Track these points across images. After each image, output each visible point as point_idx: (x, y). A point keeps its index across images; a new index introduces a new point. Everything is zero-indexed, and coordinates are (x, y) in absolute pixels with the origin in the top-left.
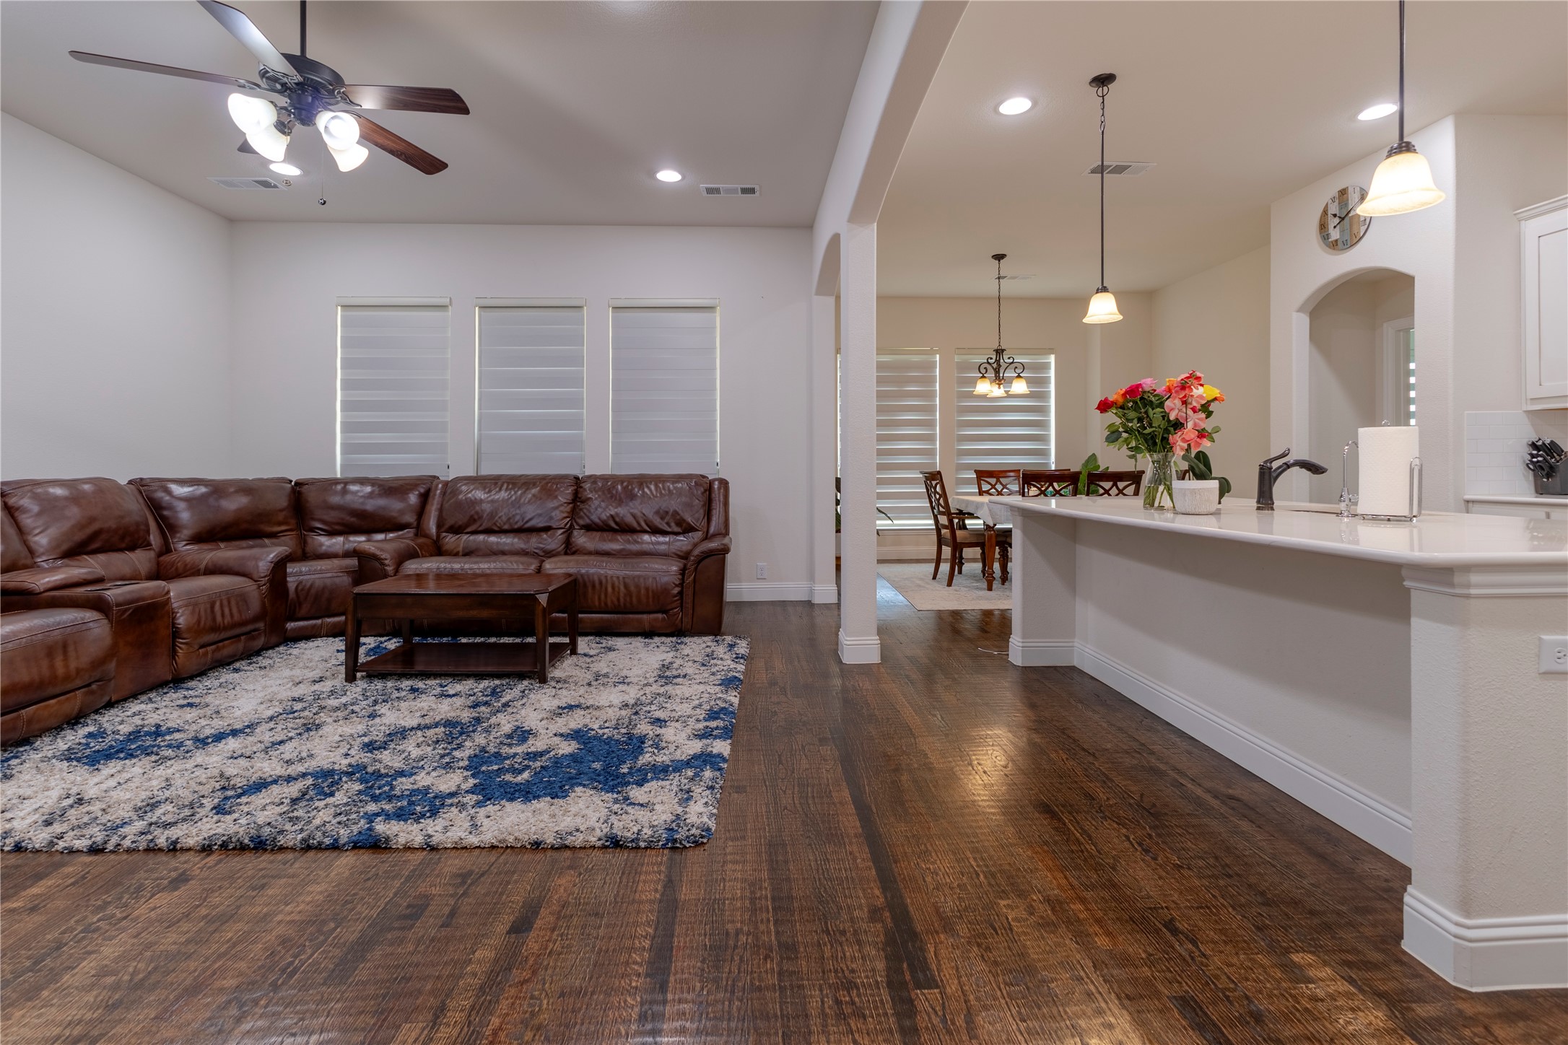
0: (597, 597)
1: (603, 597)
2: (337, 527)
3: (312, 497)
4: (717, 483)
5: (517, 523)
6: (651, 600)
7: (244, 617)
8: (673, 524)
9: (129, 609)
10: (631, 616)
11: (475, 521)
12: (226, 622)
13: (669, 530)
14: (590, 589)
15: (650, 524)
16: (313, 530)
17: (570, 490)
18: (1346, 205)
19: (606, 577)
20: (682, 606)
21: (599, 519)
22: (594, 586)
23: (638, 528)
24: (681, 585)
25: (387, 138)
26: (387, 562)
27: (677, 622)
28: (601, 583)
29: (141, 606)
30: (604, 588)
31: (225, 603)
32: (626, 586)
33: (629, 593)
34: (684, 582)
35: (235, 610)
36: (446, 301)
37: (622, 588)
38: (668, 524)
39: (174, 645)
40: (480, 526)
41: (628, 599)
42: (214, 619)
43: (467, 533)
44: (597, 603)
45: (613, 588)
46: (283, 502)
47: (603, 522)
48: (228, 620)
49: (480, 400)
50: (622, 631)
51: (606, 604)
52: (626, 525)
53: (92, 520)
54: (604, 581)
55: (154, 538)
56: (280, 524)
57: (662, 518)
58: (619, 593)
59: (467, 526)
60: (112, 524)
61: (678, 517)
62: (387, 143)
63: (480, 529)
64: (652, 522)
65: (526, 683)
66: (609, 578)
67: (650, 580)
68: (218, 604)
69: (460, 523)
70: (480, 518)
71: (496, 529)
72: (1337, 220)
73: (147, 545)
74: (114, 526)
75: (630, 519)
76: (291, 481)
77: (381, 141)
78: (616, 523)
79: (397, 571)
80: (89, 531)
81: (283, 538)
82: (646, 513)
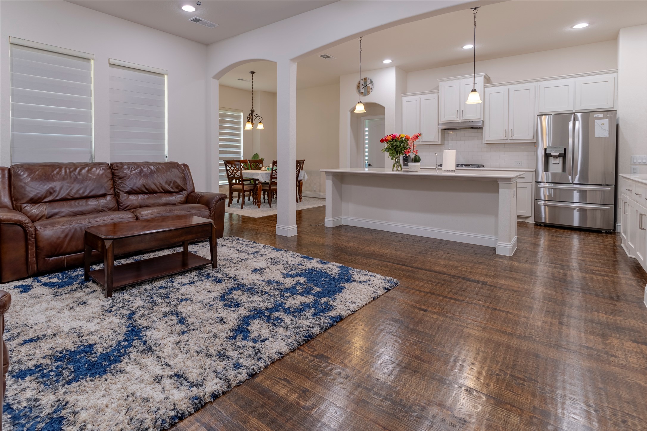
5: (83, 193)
8: (175, 188)
11: (51, 193)
13: (173, 191)
15: (164, 188)
18: (366, 83)
23: (158, 191)
34: (211, 214)
38: (172, 188)
40: (57, 196)
52: (152, 190)
57: (169, 185)
59: (45, 197)
61: (177, 184)
63: (58, 198)
69: (39, 195)
70: (55, 191)
72: (363, 86)
75: (153, 187)
78: (146, 189)
82: (161, 182)
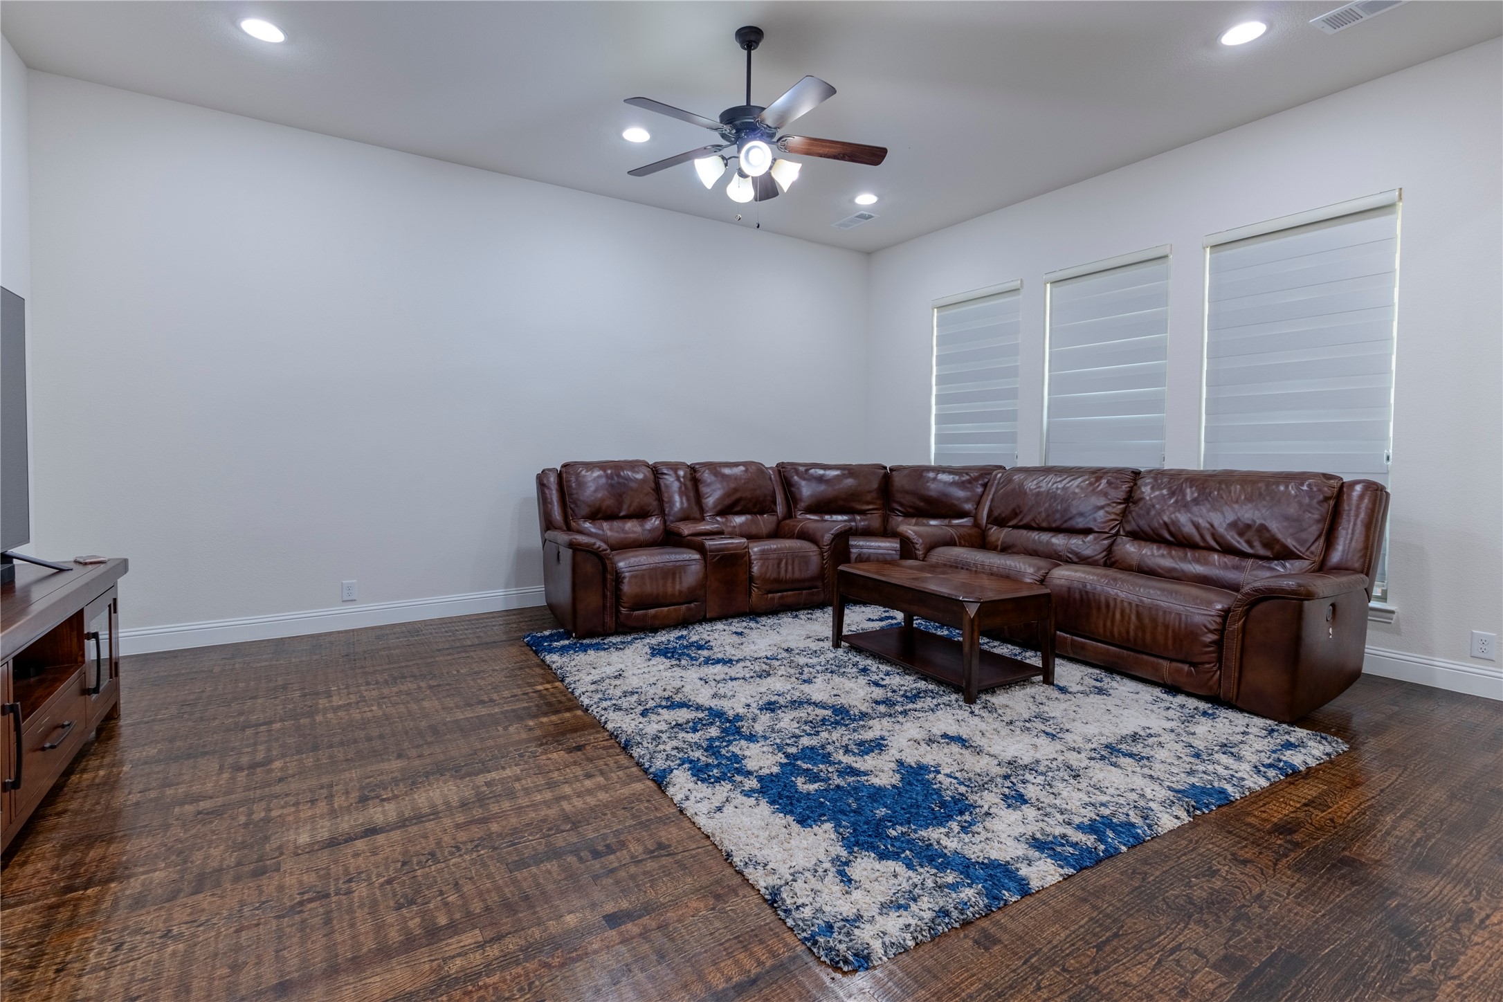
0: (1101, 623)
1: (1109, 623)
2: (910, 510)
3: (898, 480)
4: (1358, 488)
5: (1055, 521)
6: (1170, 642)
7: (803, 576)
8: (1257, 544)
9: (718, 555)
10: (1145, 657)
11: (1018, 514)
12: (788, 577)
13: (1250, 551)
14: (1094, 611)
15: (1218, 539)
16: (893, 510)
17: (1125, 487)
19: (1115, 599)
20: (1219, 660)
21: (1149, 526)
22: (1099, 608)
23: (1202, 544)
24: (1221, 631)
25: (823, 146)
26: (917, 546)
27: (1211, 683)
28: (1108, 605)
29: (726, 555)
30: (1111, 613)
31: (790, 561)
32: (1139, 615)
33: (1141, 627)
34: (1224, 629)
35: (796, 568)
36: (1017, 284)
37: (1133, 617)
38: (1249, 543)
39: (750, 588)
40: (1021, 520)
41: (1140, 635)
42: (779, 573)
43: (1009, 527)
44: (1101, 630)
45: (1123, 612)
46: (875, 485)
47: (1152, 530)
48: (789, 575)
49: (1049, 384)
50: (1133, 673)
51: (1112, 633)
52: (1184, 537)
53: (736, 490)
54: (1112, 604)
55: (780, 509)
56: (868, 503)
57: (1241, 534)
58: (1129, 623)
59: (1010, 520)
60: (748, 494)
61: (1267, 535)
62: (826, 150)
63: (1021, 523)
64: (1222, 537)
65: (954, 697)
66: (1118, 601)
67: (1173, 615)
68: (784, 561)
69: (1004, 515)
70: (1021, 512)
71: (1034, 525)
73: (772, 511)
74: (749, 496)
75: (1189, 529)
76: (885, 468)
77: (821, 151)
78: (1171, 534)
79: (925, 555)
80: (734, 498)
81: (869, 516)
82: (1216, 524)
